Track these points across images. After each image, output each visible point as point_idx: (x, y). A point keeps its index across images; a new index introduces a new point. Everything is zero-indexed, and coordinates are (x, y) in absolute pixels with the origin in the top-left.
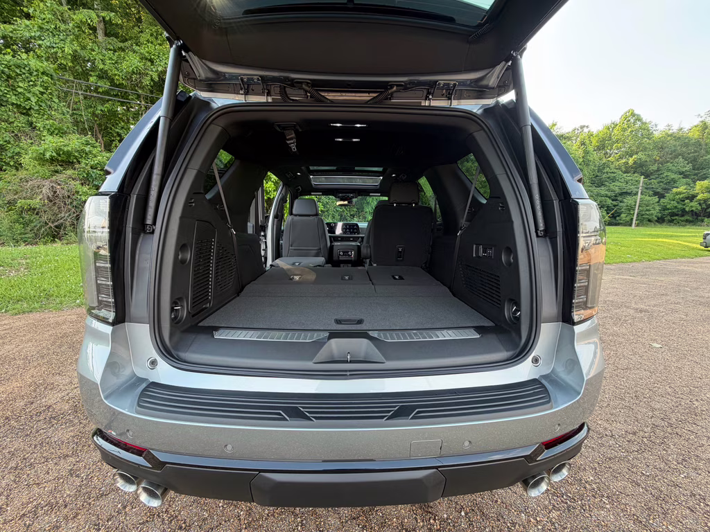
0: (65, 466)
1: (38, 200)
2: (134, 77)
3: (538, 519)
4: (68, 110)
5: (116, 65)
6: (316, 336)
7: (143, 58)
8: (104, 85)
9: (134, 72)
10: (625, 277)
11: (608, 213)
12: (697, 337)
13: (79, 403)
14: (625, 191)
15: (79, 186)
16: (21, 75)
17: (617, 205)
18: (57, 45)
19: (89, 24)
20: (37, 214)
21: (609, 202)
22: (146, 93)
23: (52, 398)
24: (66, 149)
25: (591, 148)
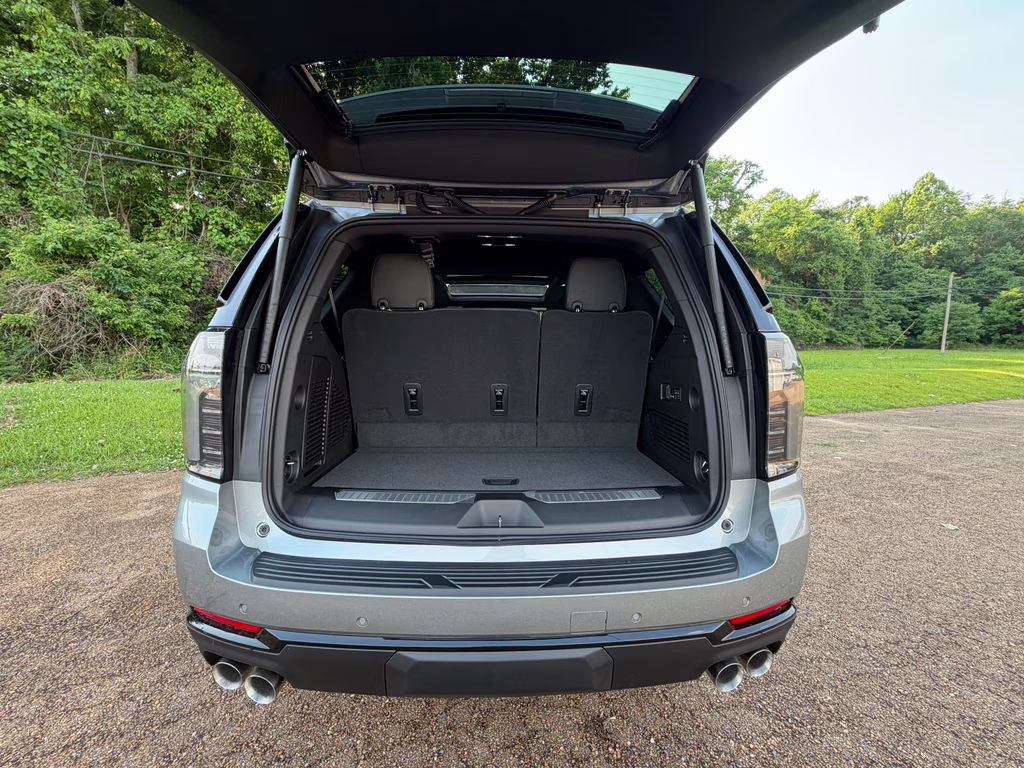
0: (113, 688)
1: (31, 315)
2: (181, 131)
3: (751, 746)
4: (81, 180)
5: (155, 114)
6: (460, 498)
7: (196, 104)
8: (135, 143)
9: (181, 125)
10: (922, 428)
11: (903, 329)
12: (1012, 515)
13: (118, 608)
14: (927, 295)
15: (95, 293)
16: (14, 130)
17: (917, 317)
18: (70, 87)
19: (116, 57)
20: (29, 335)
21: (905, 311)
22: (199, 154)
23: (79, 602)
24: (77, 238)
25: (872, 231)
